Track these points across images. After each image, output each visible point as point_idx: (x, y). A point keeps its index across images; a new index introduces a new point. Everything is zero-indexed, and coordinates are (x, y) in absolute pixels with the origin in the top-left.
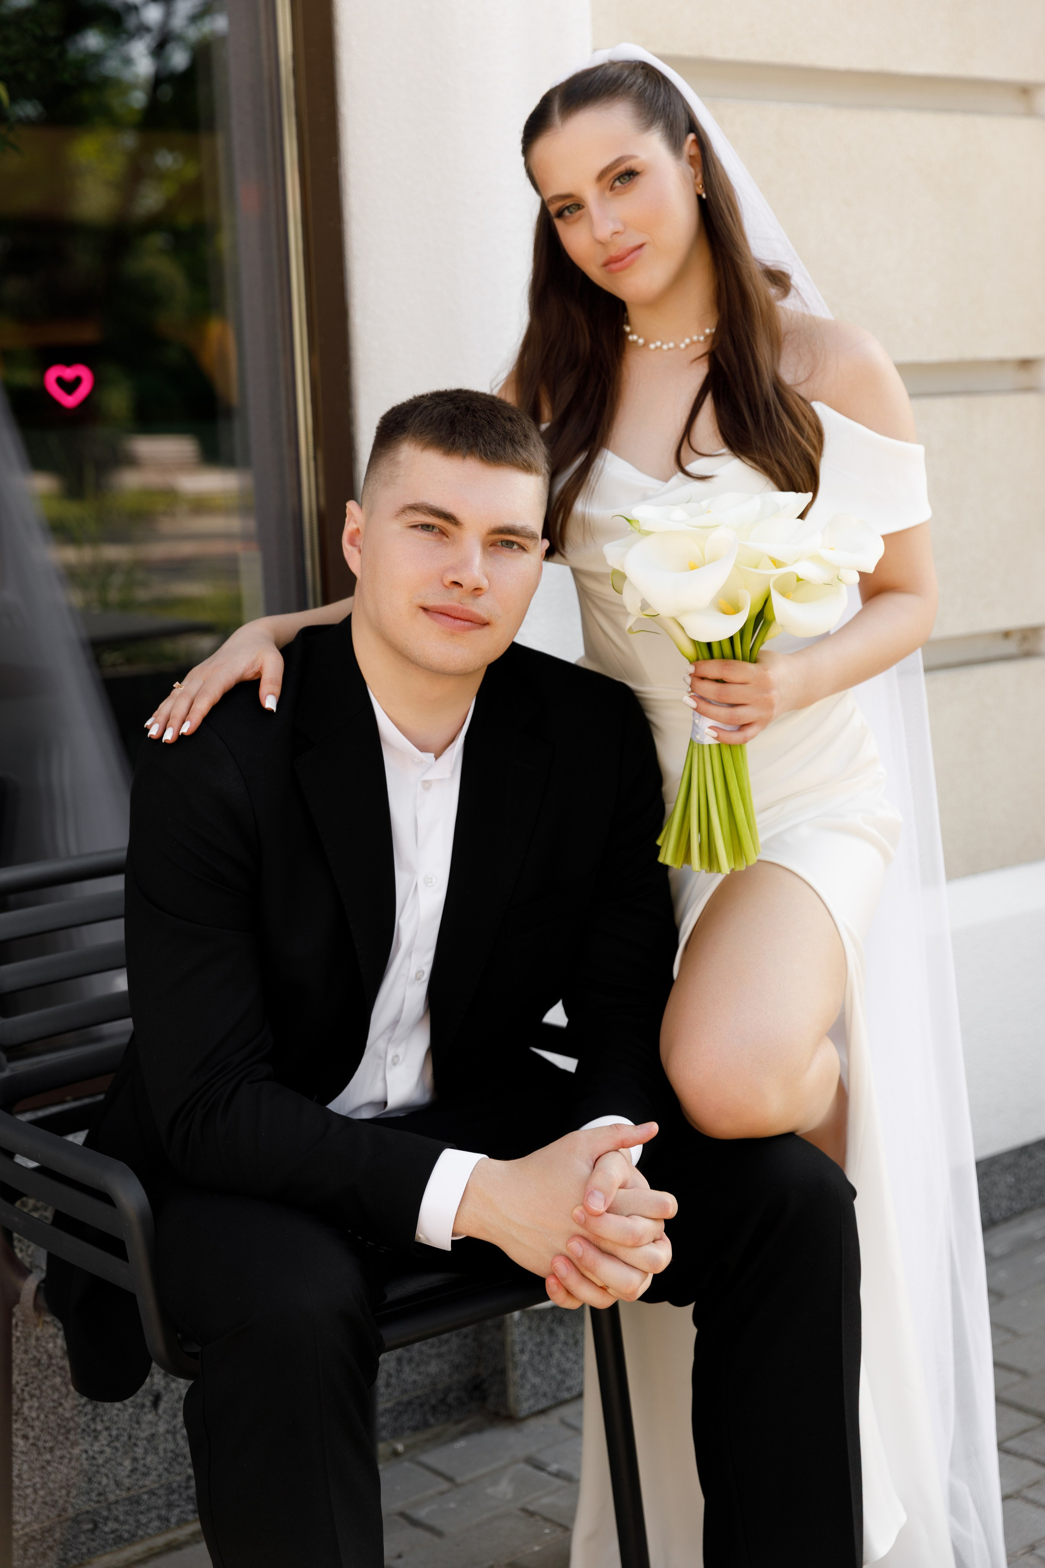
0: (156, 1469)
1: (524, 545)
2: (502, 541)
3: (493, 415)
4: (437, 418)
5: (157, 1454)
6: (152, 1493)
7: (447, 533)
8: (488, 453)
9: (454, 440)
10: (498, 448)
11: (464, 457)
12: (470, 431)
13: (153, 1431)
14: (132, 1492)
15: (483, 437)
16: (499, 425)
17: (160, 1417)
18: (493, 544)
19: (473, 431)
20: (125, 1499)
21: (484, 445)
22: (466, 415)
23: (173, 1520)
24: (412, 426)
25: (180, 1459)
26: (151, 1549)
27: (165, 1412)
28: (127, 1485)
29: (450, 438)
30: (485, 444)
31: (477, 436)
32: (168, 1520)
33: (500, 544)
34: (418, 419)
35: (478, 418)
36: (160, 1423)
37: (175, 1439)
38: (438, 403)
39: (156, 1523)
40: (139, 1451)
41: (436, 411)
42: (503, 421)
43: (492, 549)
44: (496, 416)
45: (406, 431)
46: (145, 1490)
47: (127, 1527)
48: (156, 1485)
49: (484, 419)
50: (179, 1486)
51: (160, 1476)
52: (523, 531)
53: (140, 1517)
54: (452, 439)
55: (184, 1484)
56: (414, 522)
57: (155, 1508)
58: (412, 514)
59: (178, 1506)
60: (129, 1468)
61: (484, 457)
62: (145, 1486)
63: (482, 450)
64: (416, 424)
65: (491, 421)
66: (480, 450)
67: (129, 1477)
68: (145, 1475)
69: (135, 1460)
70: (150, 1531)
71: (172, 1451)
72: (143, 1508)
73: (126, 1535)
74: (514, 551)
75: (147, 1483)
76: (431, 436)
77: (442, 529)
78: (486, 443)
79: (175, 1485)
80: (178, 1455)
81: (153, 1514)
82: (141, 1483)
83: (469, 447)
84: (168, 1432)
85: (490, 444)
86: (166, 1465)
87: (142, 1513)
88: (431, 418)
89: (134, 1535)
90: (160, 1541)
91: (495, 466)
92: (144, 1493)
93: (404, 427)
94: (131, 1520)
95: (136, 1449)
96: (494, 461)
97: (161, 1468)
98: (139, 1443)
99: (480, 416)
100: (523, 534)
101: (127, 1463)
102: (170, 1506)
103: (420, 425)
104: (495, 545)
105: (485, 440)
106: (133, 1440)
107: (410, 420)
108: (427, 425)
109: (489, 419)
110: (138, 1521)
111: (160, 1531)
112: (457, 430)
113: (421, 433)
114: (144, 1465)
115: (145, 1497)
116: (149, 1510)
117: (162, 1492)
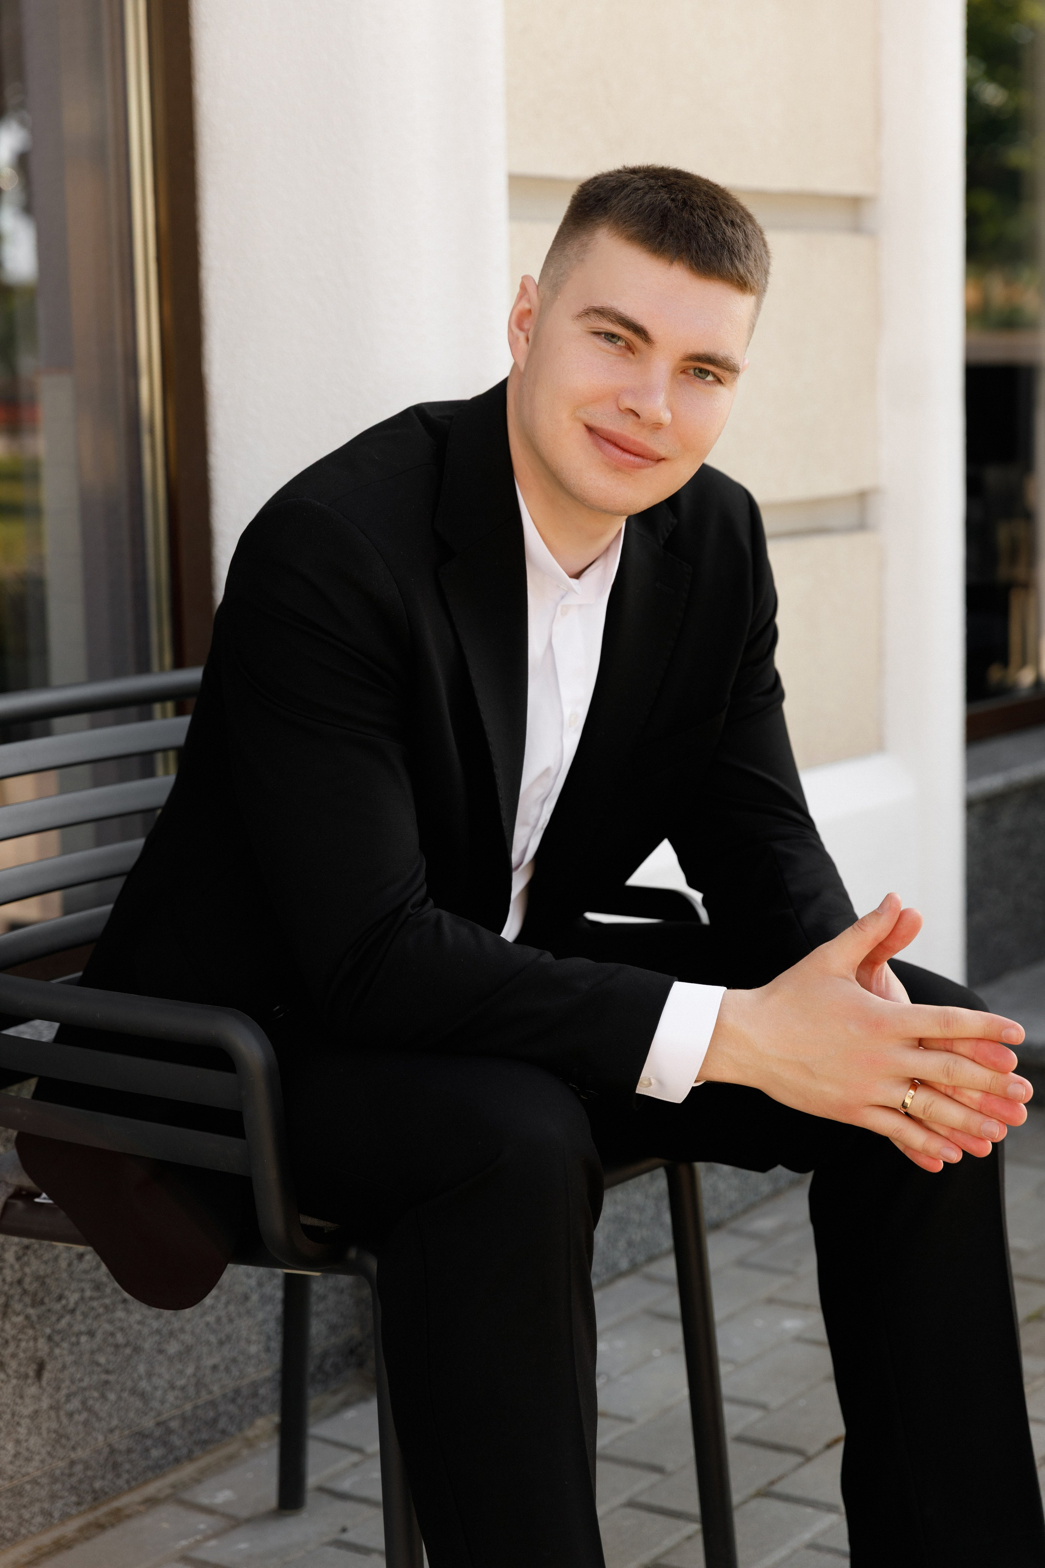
0: (39, 1454)
1: (722, 377)
2: (695, 369)
3: (713, 216)
4: (648, 207)
5: (40, 1434)
6: (35, 1482)
7: (634, 349)
8: (700, 263)
9: (663, 239)
10: (713, 258)
11: (671, 262)
12: (683, 232)
13: (36, 1407)
14: (15, 1482)
15: (698, 243)
16: (718, 230)
17: (44, 1390)
18: (684, 370)
19: (688, 232)
20: (8, 1490)
21: (697, 253)
22: (682, 211)
23: (56, 1514)
24: (615, 209)
25: (63, 1441)
26: (39, 1548)
27: (48, 1384)
28: (10, 1473)
29: (658, 236)
30: (698, 251)
31: (690, 240)
32: (50, 1515)
33: (692, 372)
34: (624, 203)
35: (696, 217)
36: (44, 1398)
37: (58, 1417)
38: (651, 188)
39: (39, 1519)
40: (22, 1431)
41: (648, 196)
42: (724, 225)
43: (683, 376)
44: (716, 218)
45: (606, 214)
46: (27, 1479)
47: (9, 1525)
48: (39, 1473)
49: (702, 220)
50: (62, 1474)
51: (42, 1461)
52: (724, 362)
53: (23, 1511)
54: (660, 238)
55: (67, 1471)
56: (598, 328)
57: (38, 1500)
58: (597, 318)
59: (61, 1498)
60: (12, 1452)
61: (695, 267)
62: (28, 1474)
63: (694, 257)
64: (621, 209)
65: (710, 223)
66: (692, 257)
67: (11, 1463)
68: (28, 1460)
69: (18, 1442)
70: (33, 1529)
71: (55, 1432)
72: (26, 1500)
73: (9, 1534)
74: (709, 383)
75: (30, 1470)
76: (635, 229)
77: (629, 342)
78: (700, 250)
79: (58, 1472)
80: (61, 1436)
81: (36, 1508)
82: (23, 1471)
83: (679, 251)
84: (51, 1407)
85: (704, 251)
86: (49, 1449)
87: (25, 1506)
88: (640, 206)
89: (16, 1534)
90: (46, 1539)
91: (705, 278)
92: (28, 1482)
93: (606, 208)
94: (14, 1515)
95: (19, 1429)
96: (705, 274)
97: (43, 1451)
98: (23, 1422)
99: (698, 215)
100: (725, 366)
101: (10, 1446)
102: (53, 1497)
103: (625, 211)
104: (687, 374)
105: (699, 246)
106: (16, 1418)
107: (615, 202)
108: (634, 214)
109: (708, 221)
110: (20, 1517)
111: (47, 1526)
112: (669, 228)
113: (625, 222)
114: (28, 1449)
115: (28, 1487)
116: (32, 1503)
117: (44, 1481)
